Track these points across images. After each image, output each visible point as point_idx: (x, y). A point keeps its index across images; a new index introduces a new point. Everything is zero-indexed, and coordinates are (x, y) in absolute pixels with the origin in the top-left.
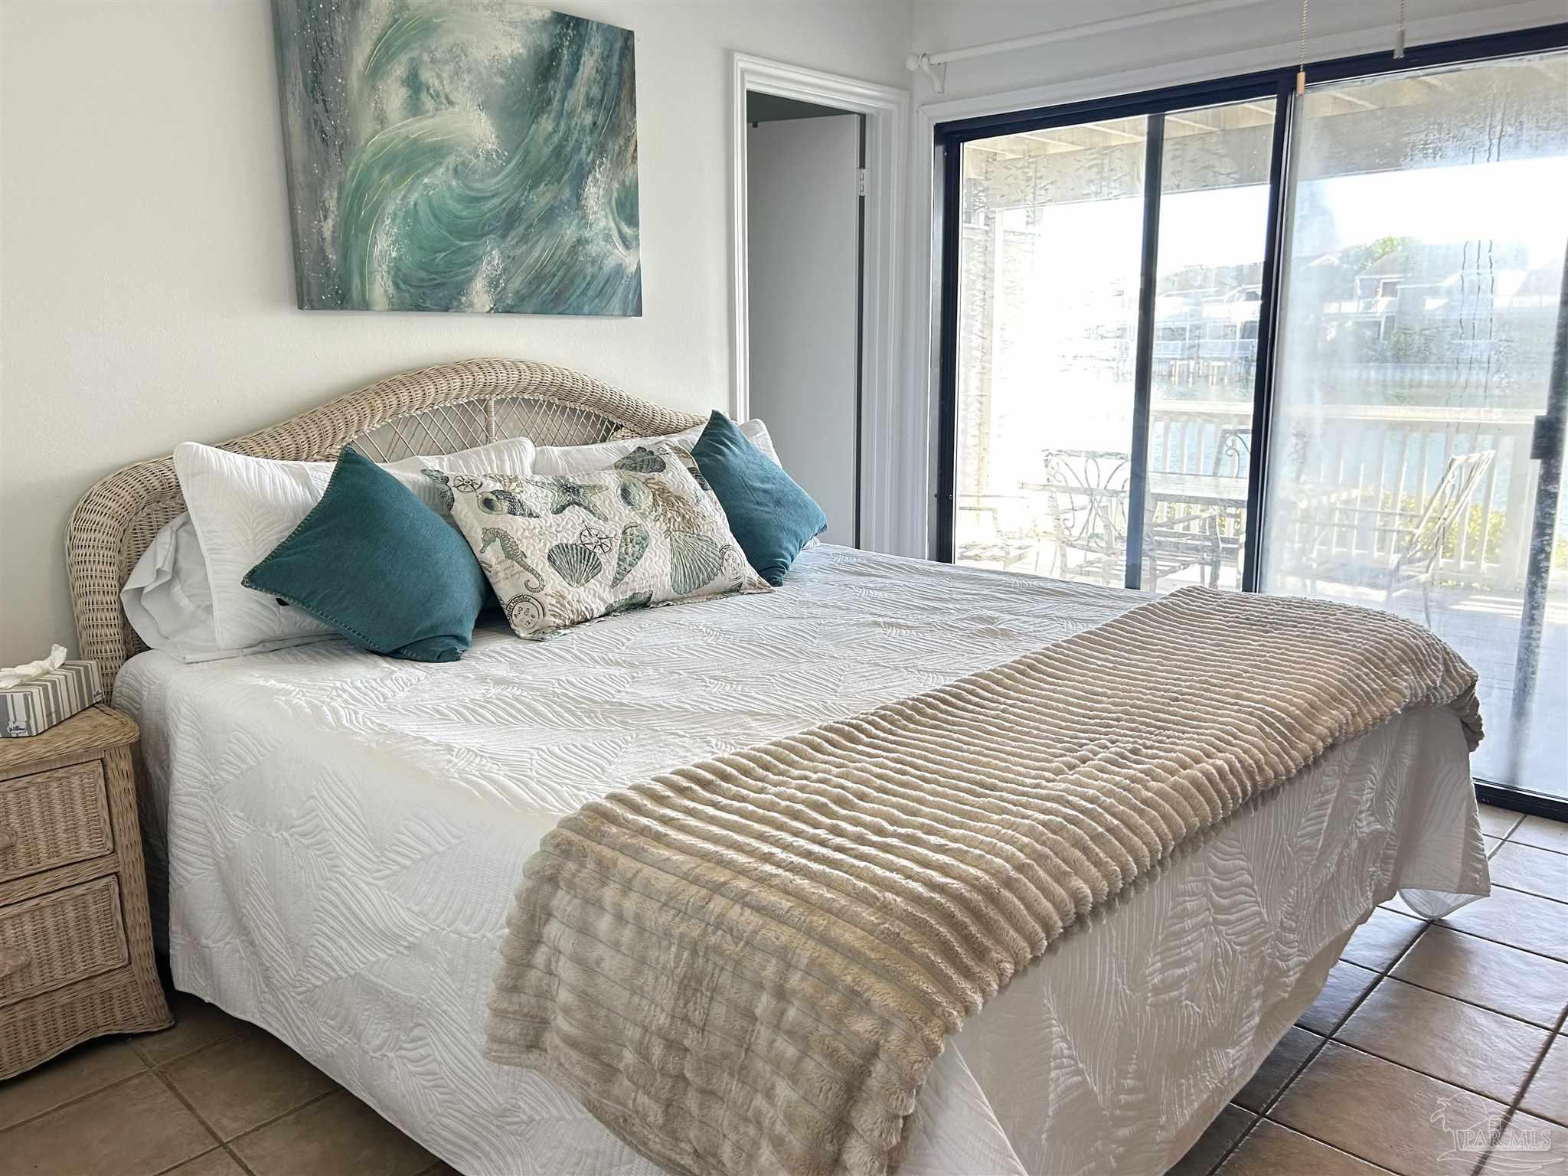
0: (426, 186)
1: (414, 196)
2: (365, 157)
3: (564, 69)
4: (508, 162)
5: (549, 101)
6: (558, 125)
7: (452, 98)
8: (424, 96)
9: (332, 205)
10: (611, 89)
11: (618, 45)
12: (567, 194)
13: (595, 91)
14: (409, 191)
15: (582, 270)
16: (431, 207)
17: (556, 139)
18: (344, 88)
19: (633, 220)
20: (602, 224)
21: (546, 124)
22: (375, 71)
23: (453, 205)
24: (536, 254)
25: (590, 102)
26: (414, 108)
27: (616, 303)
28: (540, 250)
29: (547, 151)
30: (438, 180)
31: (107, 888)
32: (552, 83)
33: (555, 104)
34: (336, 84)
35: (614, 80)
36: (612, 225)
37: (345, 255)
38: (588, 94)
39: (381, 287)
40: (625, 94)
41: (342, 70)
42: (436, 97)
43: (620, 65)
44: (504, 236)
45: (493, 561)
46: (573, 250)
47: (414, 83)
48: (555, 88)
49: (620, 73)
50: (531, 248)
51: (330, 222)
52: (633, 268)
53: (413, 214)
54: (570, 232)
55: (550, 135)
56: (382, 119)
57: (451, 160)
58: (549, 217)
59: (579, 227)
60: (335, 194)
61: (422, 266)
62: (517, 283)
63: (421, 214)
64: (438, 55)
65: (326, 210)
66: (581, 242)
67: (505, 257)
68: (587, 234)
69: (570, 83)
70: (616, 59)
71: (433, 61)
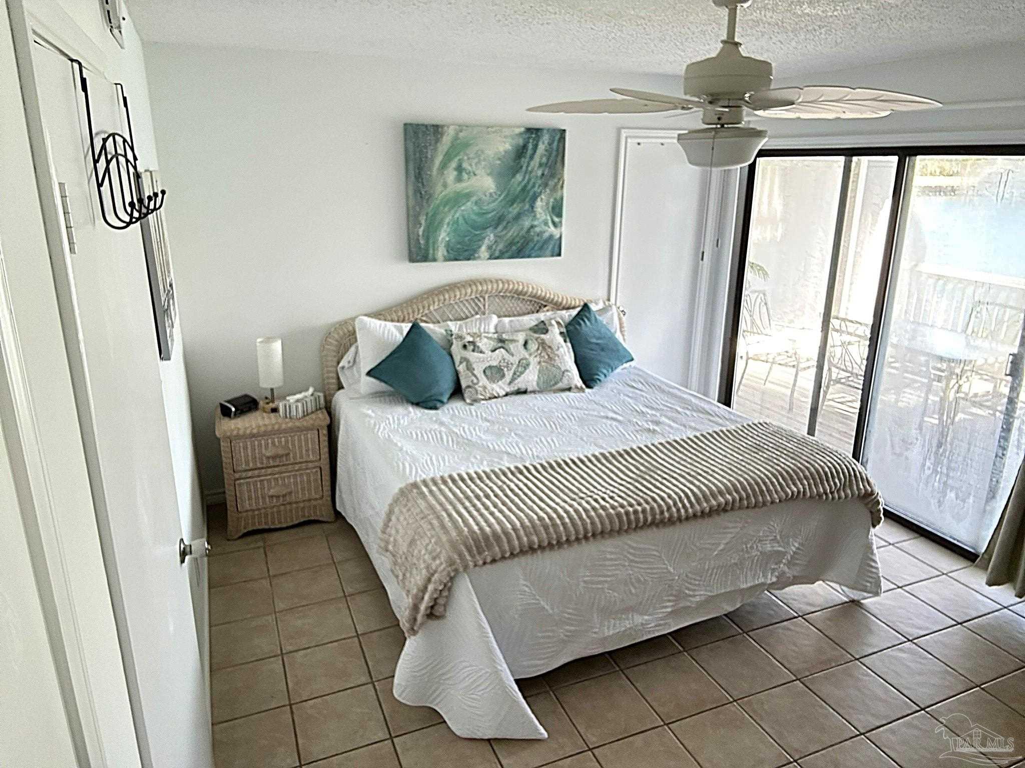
0: (463, 211)
1: (457, 215)
2: (438, 202)
3: (529, 152)
4: (500, 196)
5: (521, 167)
6: (524, 177)
7: (476, 173)
8: (464, 174)
9: (423, 222)
10: (552, 158)
11: (557, 138)
12: (527, 206)
13: (544, 160)
14: (455, 213)
15: (532, 240)
16: (465, 219)
17: (523, 184)
18: (430, 175)
19: (560, 215)
20: (544, 217)
21: (519, 177)
22: (444, 166)
23: (473, 217)
24: (510, 234)
25: (541, 165)
26: (459, 179)
27: (548, 252)
28: (512, 232)
29: (519, 189)
30: (468, 207)
31: (317, 471)
32: (523, 159)
33: (524, 168)
34: (427, 175)
35: (554, 153)
36: (549, 218)
37: (427, 240)
38: (540, 161)
39: (441, 252)
40: (560, 158)
41: (430, 169)
42: (469, 173)
43: (558, 146)
44: (496, 228)
45: (462, 371)
46: (529, 231)
47: (460, 169)
48: (524, 161)
49: (557, 150)
50: (509, 232)
51: (422, 228)
52: (558, 236)
53: (456, 222)
54: (527, 223)
55: (520, 182)
56: (445, 186)
57: (474, 199)
58: (518, 217)
59: (532, 220)
60: (425, 217)
61: (459, 243)
62: (501, 246)
63: (460, 222)
64: (471, 156)
65: (421, 224)
66: (532, 227)
67: (495, 236)
68: (536, 223)
69: (532, 158)
70: (556, 143)
71: (469, 159)
